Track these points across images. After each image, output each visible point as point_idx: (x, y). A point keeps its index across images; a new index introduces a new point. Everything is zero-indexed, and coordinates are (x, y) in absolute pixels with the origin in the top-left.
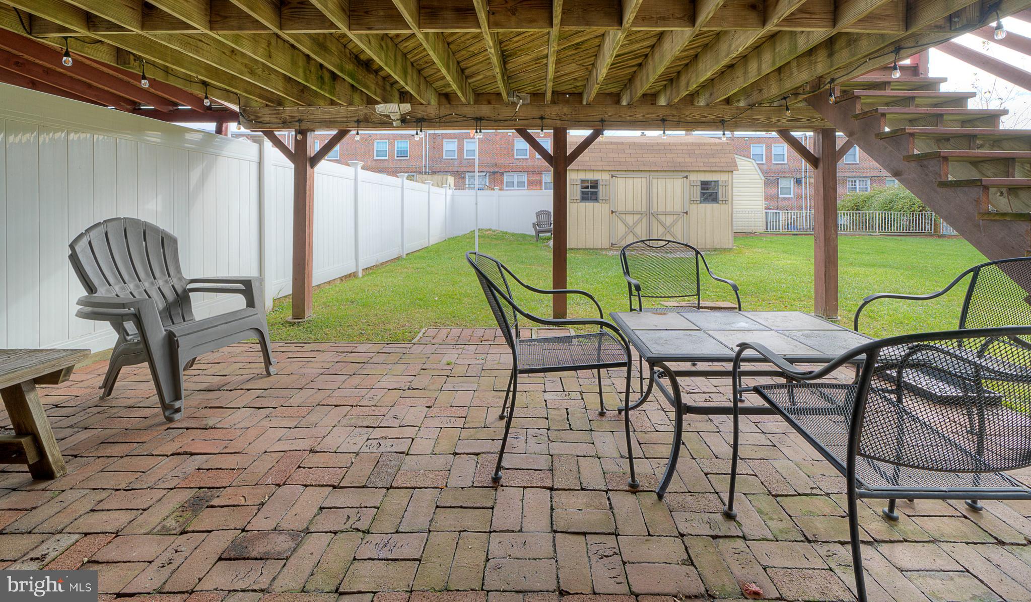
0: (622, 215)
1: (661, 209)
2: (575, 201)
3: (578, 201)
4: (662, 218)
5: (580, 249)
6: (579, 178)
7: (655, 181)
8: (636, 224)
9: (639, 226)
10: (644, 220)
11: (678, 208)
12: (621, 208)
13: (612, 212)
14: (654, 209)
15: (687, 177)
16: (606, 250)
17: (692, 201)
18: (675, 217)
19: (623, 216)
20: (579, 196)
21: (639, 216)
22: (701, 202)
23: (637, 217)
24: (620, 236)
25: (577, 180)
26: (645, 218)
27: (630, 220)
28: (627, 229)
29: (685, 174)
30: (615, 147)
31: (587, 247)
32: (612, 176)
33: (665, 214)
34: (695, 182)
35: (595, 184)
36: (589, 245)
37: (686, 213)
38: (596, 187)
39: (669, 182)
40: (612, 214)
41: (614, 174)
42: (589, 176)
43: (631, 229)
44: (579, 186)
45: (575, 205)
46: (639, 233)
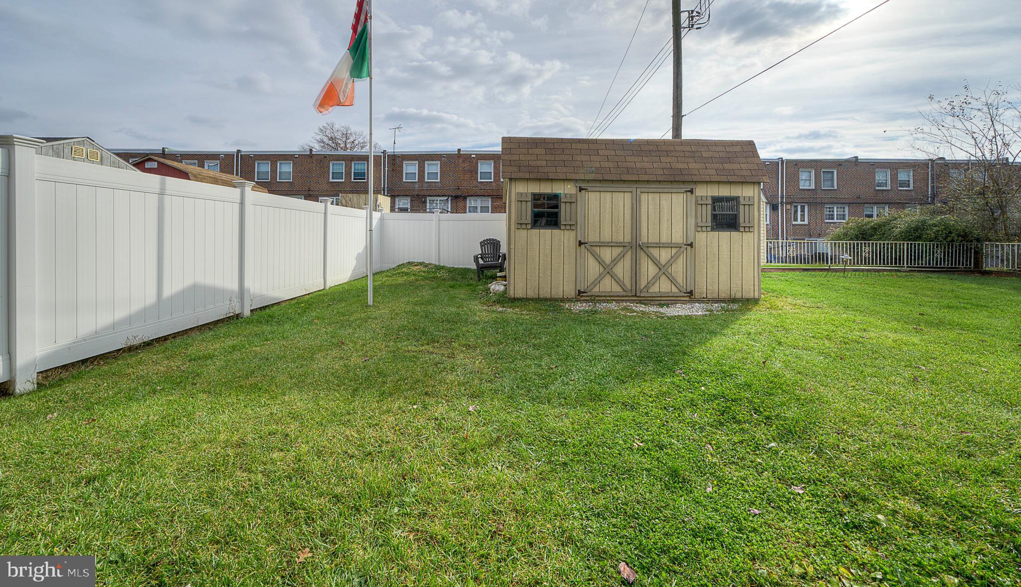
0: (594, 248)
1: (653, 239)
2: (524, 226)
3: (529, 226)
4: (655, 252)
5: (532, 299)
6: (530, 191)
7: (644, 197)
8: (615, 261)
9: (620, 264)
10: (628, 256)
11: (678, 237)
12: (592, 237)
13: (580, 243)
14: (644, 240)
15: (691, 191)
16: (569, 300)
17: (699, 228)
18: (674, 251)
19: (597, 250)
20: (529, 219)
21: (621, 249)
22: (713, 229)
23: (617, 251)
24: (591, 280)
25: (526, 194)
26: (629, 252)
27: (607, 255)
28: (602, 269)
29: (689, 187)
30: (586, 146)
31: (541, 296)
32: (581, 189)
33: (659, 246)
34: (704, 198)
35: (554, 202)
36: (545, 293)
37: (691, 245)
38: (556, 207)
39: (665, 199)
40: (580, 245)
41: (583, 185)
42: (546, 189)
43: (608, 270)
44: (529, 204)
45: (523, 233)
46: (620, 275)
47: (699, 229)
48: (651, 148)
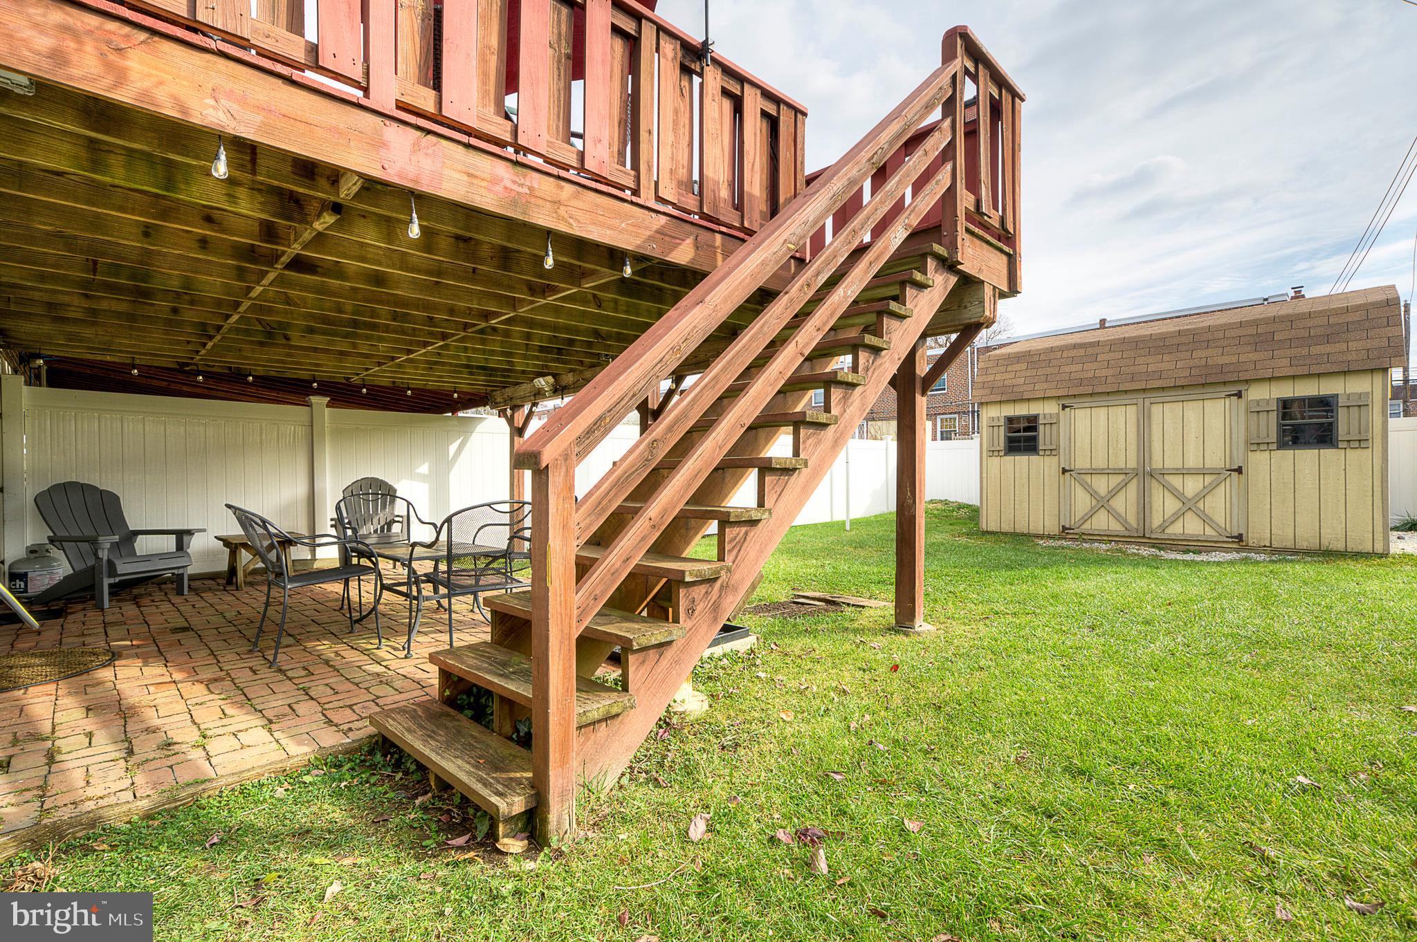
0: (1083, 476)
1: (1172, 462)
2: (996, 454)
3: (1002, 453)
4: (1176, 481)
5: (1006, 534)
6: (1003, 415)
7: (1156, 410)
8: (1113, 493)
9: (1121, 496)
10: (1133, 488)
11: (1216, 459)
12: (1081, 463)
13: (1064, 471)
14: (1157, 464)
15: (1239, 395)
16: (1050, 537)
17: (1255, 445)
18: (1208, 479)
19: (1088, 478)
21: (1122, 477)
22: (1282, 445)
23: (1115, 480)
24: (1079, 515)
26: (1135, 481)
27: (1102, 485)
28: (1094, 502)
29: (1234, 389)
30: (1082, 352)
31: (1017, 531)
32: (1064, 407)
33: (1183, 472)
35: (1032, 424)
36: (1021, 527)
37: (1239, 470)
38: (1034, 429)
39: (1192, 411)
40: (1063, 473)
41: (1066, 402)
42: (1021, 410)
43: (1103, 503)
44: (1002, 429)
45: (995, 461)
46: (1121, 510)
47: (1255, 447)
48: (1183, 340)
